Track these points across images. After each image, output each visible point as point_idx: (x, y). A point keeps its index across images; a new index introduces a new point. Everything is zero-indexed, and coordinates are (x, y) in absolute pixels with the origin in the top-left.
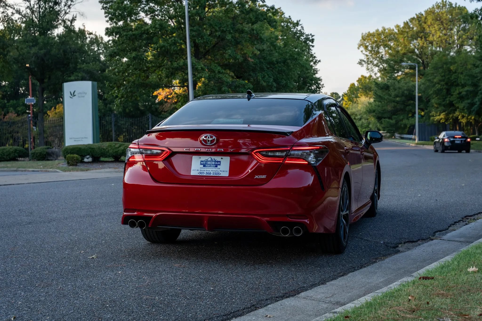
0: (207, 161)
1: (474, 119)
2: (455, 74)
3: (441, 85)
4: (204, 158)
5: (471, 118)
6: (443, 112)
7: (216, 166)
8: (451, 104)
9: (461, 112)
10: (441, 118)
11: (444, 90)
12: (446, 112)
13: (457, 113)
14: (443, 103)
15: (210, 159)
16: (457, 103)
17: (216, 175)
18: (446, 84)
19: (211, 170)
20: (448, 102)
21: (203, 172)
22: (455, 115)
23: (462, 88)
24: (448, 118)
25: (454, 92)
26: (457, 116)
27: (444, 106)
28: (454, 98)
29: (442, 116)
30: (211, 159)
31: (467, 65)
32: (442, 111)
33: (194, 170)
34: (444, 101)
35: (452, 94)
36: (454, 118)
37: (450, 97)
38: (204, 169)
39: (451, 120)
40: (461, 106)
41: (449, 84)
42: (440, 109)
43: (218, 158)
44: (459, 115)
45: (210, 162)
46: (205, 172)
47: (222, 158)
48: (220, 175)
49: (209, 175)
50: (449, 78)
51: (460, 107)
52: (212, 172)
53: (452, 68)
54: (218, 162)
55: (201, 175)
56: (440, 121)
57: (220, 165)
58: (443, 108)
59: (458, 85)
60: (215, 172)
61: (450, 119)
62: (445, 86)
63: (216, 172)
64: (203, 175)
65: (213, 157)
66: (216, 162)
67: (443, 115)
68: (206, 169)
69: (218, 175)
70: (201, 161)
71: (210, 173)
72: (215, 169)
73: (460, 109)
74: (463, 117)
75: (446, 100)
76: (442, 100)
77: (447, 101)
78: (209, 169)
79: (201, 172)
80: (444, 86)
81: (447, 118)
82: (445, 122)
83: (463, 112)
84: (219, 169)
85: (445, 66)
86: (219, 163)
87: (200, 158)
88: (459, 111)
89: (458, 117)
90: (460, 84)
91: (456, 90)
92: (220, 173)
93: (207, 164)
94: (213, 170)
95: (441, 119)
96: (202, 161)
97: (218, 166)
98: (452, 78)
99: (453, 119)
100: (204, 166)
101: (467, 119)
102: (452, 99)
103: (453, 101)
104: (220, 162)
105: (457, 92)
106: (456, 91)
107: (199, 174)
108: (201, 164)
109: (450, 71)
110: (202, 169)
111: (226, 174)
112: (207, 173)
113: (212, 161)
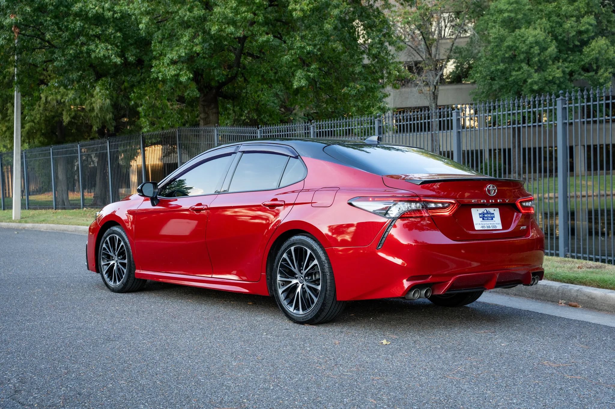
4: (481, 210)
7: (492, 219)
15: (485, 212)
17: (494, 229)
19: (489, 223)
30: (487, 211)
33: (476, 224)
43: (491, 210)
46: (486, 226)
47: (494, 210)
48: (497, 228)
49: (489, 229)
54: (492, 214)
55: (483, 229)
57: (494, 217)
60: (492, 225)
63: (494, 225)
64: (485, 229)
65: (488, 209)
68: (485, 223)
71: (490, 227)
72: (492, 222)
78: (487, 223)
79: (483, 225)
84: (495, 221)
86: (493, 216)
87: (478, 210)
92: (496, 225)
93: (485, 217)
97: (494, 218)
100: (483, 219)
104: (494, 214)
108: (480, 217)
110: (483, 223)
111: (500, 227)
112: (488, 227)
113: (487, 213)
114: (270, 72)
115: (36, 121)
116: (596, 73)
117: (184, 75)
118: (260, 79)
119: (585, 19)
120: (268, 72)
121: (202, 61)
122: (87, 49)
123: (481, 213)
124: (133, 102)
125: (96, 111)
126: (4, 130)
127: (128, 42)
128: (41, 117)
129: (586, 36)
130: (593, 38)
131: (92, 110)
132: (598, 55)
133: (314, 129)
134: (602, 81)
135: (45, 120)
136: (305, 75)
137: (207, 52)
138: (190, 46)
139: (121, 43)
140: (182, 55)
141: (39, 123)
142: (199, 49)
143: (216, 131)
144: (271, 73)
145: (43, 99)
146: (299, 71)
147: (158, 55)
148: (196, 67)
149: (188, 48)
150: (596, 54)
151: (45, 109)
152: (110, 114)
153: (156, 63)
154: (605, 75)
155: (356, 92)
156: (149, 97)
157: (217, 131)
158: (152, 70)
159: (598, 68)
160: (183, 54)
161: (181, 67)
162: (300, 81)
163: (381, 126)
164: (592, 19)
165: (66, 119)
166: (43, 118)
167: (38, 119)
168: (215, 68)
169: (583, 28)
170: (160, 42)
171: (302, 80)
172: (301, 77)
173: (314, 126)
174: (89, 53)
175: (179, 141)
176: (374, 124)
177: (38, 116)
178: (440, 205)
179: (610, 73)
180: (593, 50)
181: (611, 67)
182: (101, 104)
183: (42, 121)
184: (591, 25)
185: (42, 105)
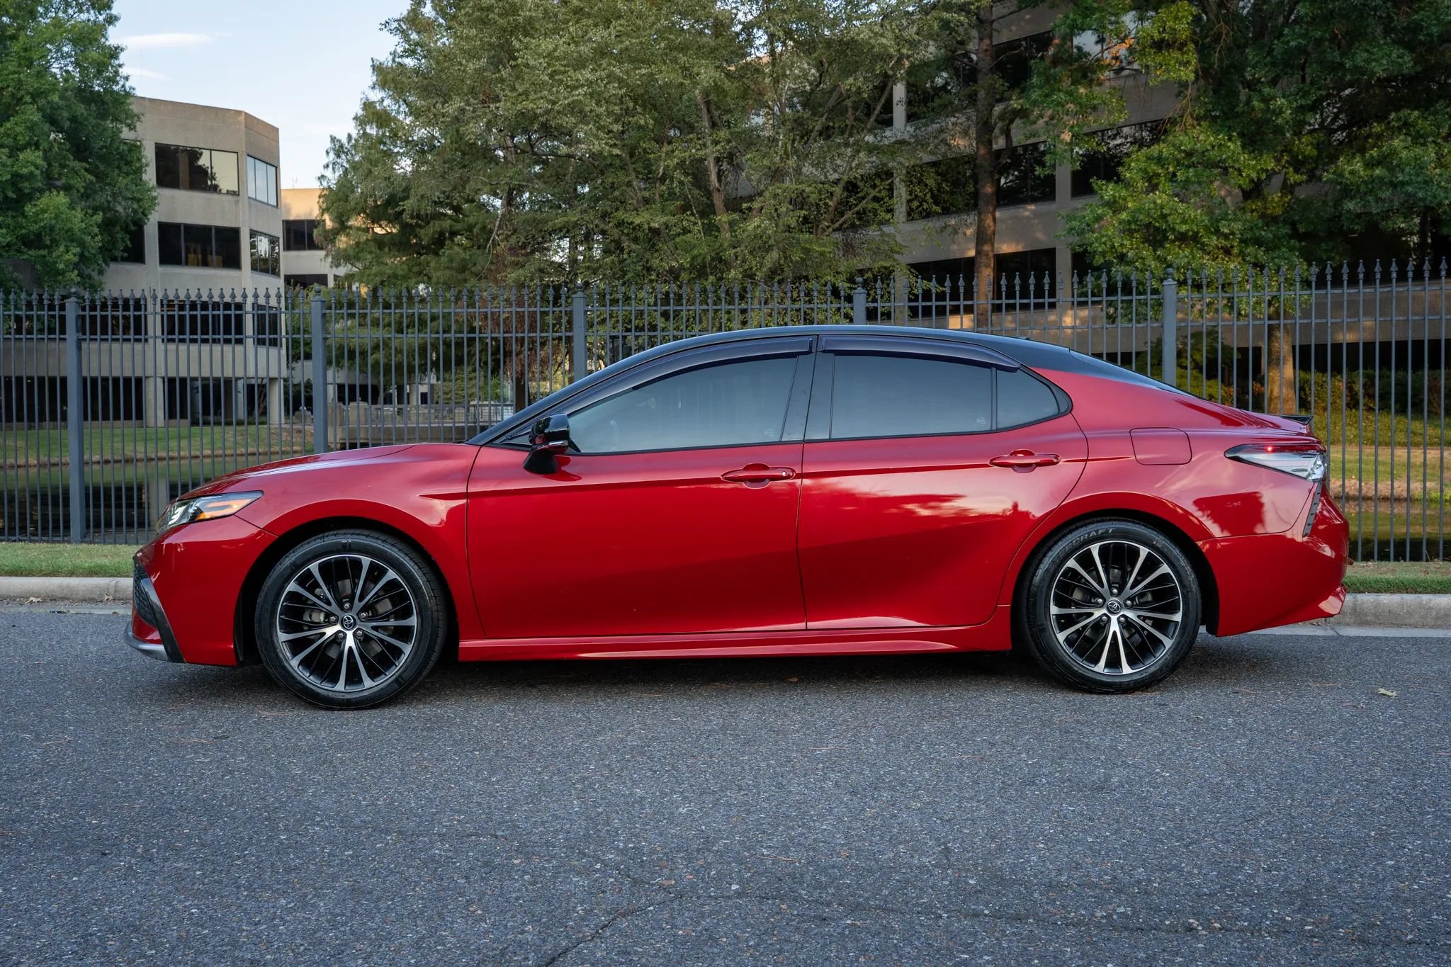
116: (50, 253)
119: (28, 155)
129: (26, 184)
130: (41, 191)
132: (53, 222)
134: (61, 266)
150: (51, 218)
154: (67, 257)
159: (55, 243)
164: (38, 157)
169: (25, 171)
179: (75, 255)
180: (44, 211)
181: (75, 244)
184: (37, 167)
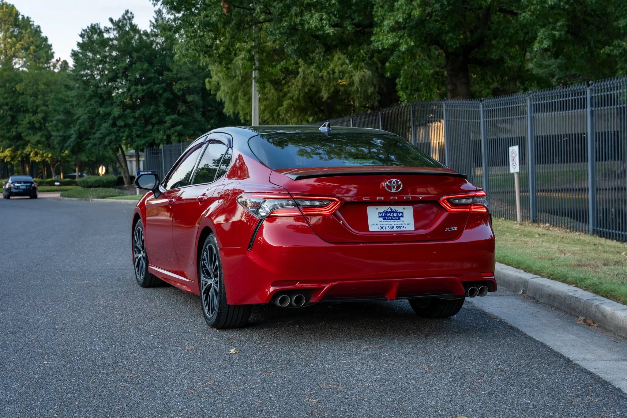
0: (386, 213)
1: (51, 157)
2: (23, 96)
3: (4, 110)
4: (382, 209)
5: (47, 156)
6: (7, 148)
7: (399, 219)
8: (19, 137)
9: (34, 148)
10: (5, 155)
11: (9, 118)
12: (13, 147)
13: (28, 149)
14: (8, 135)
15: (389, 210)
16: (27, 135)
17: (400, 230)
18: (11, 109)
19: (393, 223)
20: (14, 134)
21: (384, 226)
22: (25, 152)
23: (33, 115)
24: (15, 156)
25: (22, 121)
26: (28, 153)
27: (8, 138)
28: (22, 127)
29: (7, 152)
30: (391, 209)
31: (38, 84)
32: (7, 146)
33: (372, 225)
34: (8, 132)
35: (19, 122)
36: (24, 155)
37: (17, 128)
38: (385, 223)
39: (19, 159)
40: (34, 139)
41: (14, 110)
42: (4, 143)
43: (399, 209)
44: (31, 152)
45: (391, 213)
46: (387, 226)
47: (404, 209)
48: (405, 230)
49: (392, 230)
50: (14, 101)
51: (32, 141)
52: (395, 226)
53: (18, 87)
54: (400, 213)
55: (382, 230)
56: (3, 160)
57: (403, 216)
58: (7, 141)
59: (27, 111)
60: (398, 226)
61: (17, 156)
62: (9, 113)
63: (400, 226)
64: (385, 230)
65: (393, 208)
66: (398, 213)
67: (9, 151)
68: (387, 223)
69: (402, 230)
70: (379, 213)
71: (393, 227)
72: (397, 222)
73: (33, 144)
74: (36, 154)
75: (11, 130)
76: (5, 131)
77: (13, 132)
78: (390, 223)
79: (382, 226)
80: (7, 111)
81: (13, 155)
82: (11, 161)
83: (37, 148)
84: (403, 221)
85: (8, 85)
86: (401, 215)
87: (377, 209)
88: (30, 146)
89: (30, 154)
90: (31, 110)
91: (25, 117)
92: (405, 226)
93: (387, 216)
94: (396, 223)
95: (5, 157)
96: (381, 213)
97: (401, 218)
98: (20, 102)
99: (22, 158)
100: (384, 219)
101: (42, 156)
102: (19, 130)
103: (21, 133)
104: (402, 213)
105: (27, 120)
106: (25, 119)
107: (379, 230)
108: (380, 217)
109: (14, 92)
110: (382, 223)
111: (411, 228)
112: (389, 228)
113: (392, 211)
114: (520, 32)
115: (294, 98)
117: (403, 43)
118: (508, 41)
120: (517, 32)
121: (431, 26)
122: (301, 20)
123: (382, 211)
124: (389, 74)
125: (356, 85)
126: (262, 109)
127: (352, 9)
128: (300, 94)
131: (352, 84)
133: (530, 101)
135: (304, 97)
136: (549, 34)
137: (439, 14)
138: (409, 10)
139: (338, 11)
140: (399, 20)
141: (298, 99)
142: (418, 13)
143: (444, 105)
144: (521, 34)
145: (301, 74)
146: (542, 31)
147: (379, 21)
148: (425, 32)
149: (407, 12)
151: (304, 85)
152: (372, 87)
153: (377, 31)
155: (620, 51)
156: (408, 67)
157: (446, 105)
158: (372, 39)
160: (401, 20)
161: (402, 34)
162: (542, 42)
163: (593, 97)
165: (325, 95)
166: (302, 95)
167: (296, 96)
168: (447, 33)
170: (382, 7)
171: (545, 41)
172: (544, 37)
173: (530, 98)
174: (302, 24)
175: (413, 117)
176: (586, 94)
177: (297, 92)
178: (317, 203)
182: (360, 77)
183: (301, 98)
185: (300, 80)
